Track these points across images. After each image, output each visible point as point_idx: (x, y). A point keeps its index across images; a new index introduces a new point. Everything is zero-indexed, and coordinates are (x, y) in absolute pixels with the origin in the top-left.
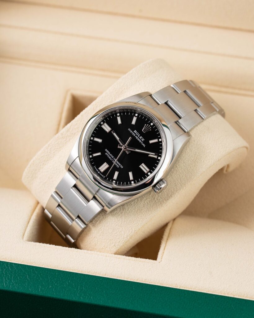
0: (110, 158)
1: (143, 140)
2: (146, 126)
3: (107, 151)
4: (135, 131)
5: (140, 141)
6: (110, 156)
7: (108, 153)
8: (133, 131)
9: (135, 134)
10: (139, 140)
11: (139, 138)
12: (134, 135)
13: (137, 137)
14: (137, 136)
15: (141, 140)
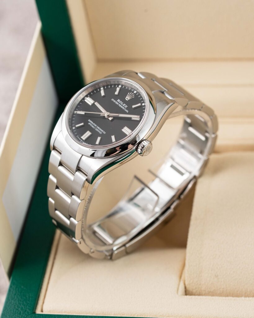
0: (93, 127)
1: (126, 107)
2: (129, 94)
3: (91, 121)
4: (119, 100)
6: (93, 125)
7: (91, 123)
8: (116, 100)
9: (119, 103)
10: (122, 107)
11: (122, 105)
12: (118, 104)
13: (120, 105)
14: (120, 104)
15: (124, 107)
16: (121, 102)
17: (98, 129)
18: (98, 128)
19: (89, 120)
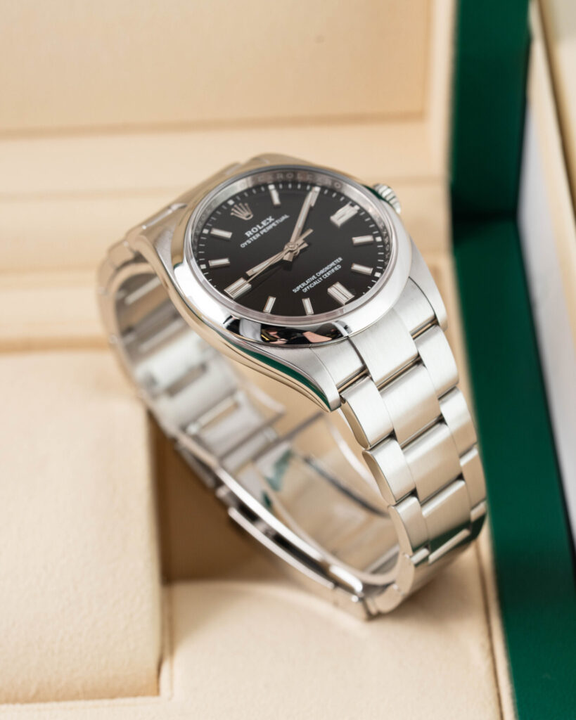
0: (315, 283)
1: (270, 219)
2: (235, 213)
3: (298, 288)
4: (248, 234)
5: (274, 224)
6: (312, 282)
7: (304, 286)
8: (247, 238)
9: (254, 234)
10: (270, 227)
11: (265, 227)
12: (258, 235)
13: (264, 231)
14: (259, 230)
15: (271, 223)
16: (255, 230)
17: (325, 273)
18: (322, 272)
19: (295, 291)
